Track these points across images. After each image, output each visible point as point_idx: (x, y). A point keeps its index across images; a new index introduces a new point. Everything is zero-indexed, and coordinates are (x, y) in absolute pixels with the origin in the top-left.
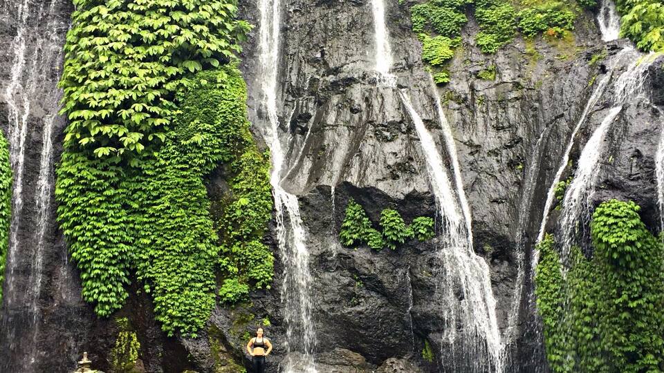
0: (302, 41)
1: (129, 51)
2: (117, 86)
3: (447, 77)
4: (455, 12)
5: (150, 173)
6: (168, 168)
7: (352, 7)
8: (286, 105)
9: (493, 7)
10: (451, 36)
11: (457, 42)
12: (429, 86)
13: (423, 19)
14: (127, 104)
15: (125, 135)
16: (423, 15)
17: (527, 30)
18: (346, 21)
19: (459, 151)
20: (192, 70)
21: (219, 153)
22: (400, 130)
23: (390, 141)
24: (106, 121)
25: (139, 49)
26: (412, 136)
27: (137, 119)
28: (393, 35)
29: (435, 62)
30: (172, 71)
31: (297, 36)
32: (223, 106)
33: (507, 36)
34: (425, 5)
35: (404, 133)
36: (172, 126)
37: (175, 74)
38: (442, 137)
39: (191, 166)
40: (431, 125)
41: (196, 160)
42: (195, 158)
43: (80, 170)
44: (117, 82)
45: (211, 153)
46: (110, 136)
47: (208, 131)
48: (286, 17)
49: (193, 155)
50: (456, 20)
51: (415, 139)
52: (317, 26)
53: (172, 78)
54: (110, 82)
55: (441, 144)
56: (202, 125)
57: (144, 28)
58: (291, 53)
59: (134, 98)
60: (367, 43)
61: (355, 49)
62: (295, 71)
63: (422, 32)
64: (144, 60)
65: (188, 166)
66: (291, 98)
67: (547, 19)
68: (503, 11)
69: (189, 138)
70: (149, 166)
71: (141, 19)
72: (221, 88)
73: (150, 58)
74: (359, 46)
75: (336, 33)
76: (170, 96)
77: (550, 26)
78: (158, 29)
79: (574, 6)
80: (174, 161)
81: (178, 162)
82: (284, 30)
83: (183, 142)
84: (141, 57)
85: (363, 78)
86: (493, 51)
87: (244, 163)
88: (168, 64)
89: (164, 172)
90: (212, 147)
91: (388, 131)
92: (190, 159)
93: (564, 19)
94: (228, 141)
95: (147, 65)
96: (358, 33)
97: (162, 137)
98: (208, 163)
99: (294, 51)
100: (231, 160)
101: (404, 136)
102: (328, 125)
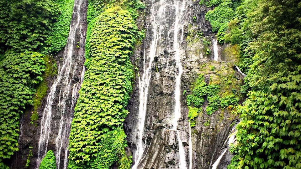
0: (153, 108)
1: (86, 128)
2: (82, 140)
3: (195, 124)
4: (200, 98)
5: (93, 167)
6: (98, 165)
7: (168, 96)
8: (146, 133)
9: (213, 96)
10: (199, 107)
11: (200, 110)
12: (188, 128)
13: (190, 101)
14: (84, 146)
15: (84, 156)
16: (190, 99)
17: (222, 106)
18: (165, 102)
19: (193, 154)
20: (106, 132)
21: (114, 159)
22: (172, 148)
23: (168, 153)
24: (78, 152)
25: (89, 126)
26: (177, 150)
27: (87, 151)
28: (182, 106)
29: (191, 118)
30: (99, 133)
31: (151, 107)
32: (114, 144)
33: (216, 108)
34: (191, 95)
35: (173, 149)
36: (99, 151)
37: (100, 134)
38: (188, 149)
39: (105, 164)
40: (185, 144)
41: (106, 162)
42: (106, 161)
43: (73, 167)
44: (82, 139)
45: (111, 159)
46: (79, 157)
47: (109, 153)
48: (148, 100)
49: (105, 161)
50: (200, 101)
51: (177, 151)
52: (157, 103)
53: (99, 135)
54: (80, 139)
55: (187, 152)
56: (107, 150)
57: (91, 120)
58: (149, 113)
59: (87, 144)
60: (172, 110)
61: (168, 113)
62: (150, 120)
63: (190, 106)
64: (91, 130)
65: (103, 164)
66: (147, 130)
67: (228, 102)
68: (215, 98)
69: (103, 155)
70: (93, 164)
71: (90, 117)
72: (114, 137)
73: (92, 130)
74: (169, 111)
75: (162, 106)
76: (99, 141)
77: (230, 104)
78: (95, 120)
79: (240, 95)
80: (100, 163)
81: (101, 163)
82: (148, 104)
83: (102, 157)
84: (89, 129)
85: (166, 126)
86: (210, 114)
87: (122, 162)
88: (98, 131)
89: (97, 166)
90: (111, 157)
91: (168, 149)
92: (104, 162)
93: (234, 102)
94: (116, 155)
95: (91, 132)
96: (169, 106)
97: (96, 155)
98: (110, 162)
99: (150, 112)
100: (118, 161)
101: (173, 151)
102: (154, 144)
